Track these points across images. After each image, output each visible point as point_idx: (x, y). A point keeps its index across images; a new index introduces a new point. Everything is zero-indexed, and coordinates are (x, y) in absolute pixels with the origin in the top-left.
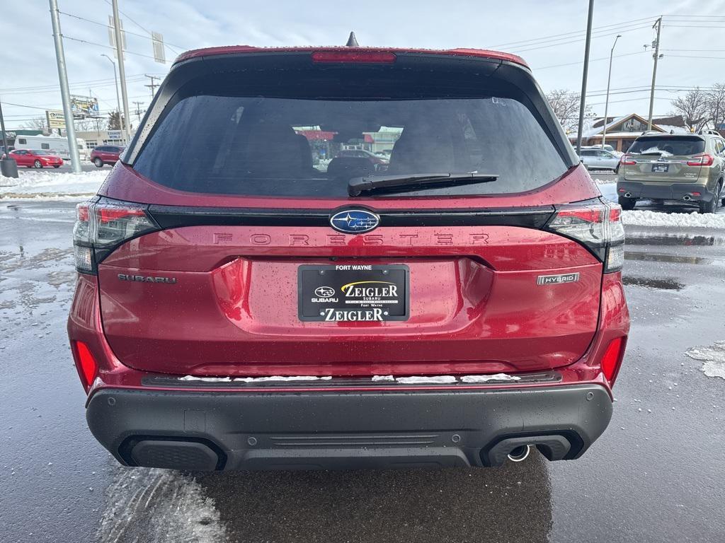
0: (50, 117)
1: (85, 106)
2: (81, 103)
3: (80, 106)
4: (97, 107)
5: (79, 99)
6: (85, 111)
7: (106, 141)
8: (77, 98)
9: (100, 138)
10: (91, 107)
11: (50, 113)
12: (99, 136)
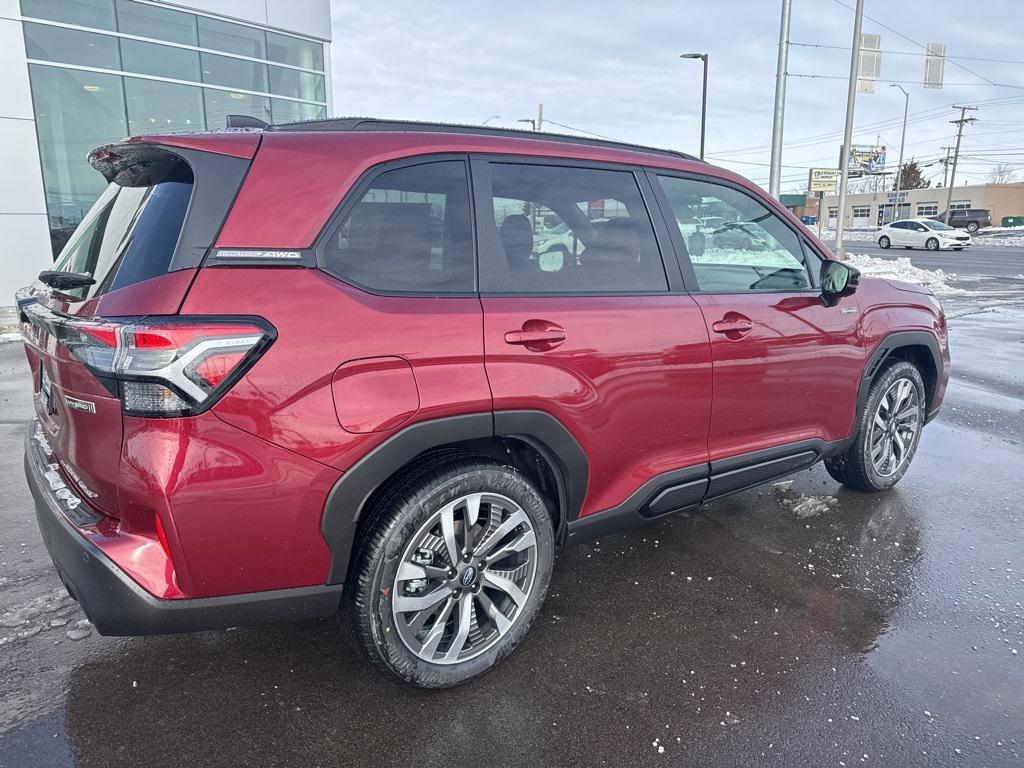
0: (813, 176)
1: (867, 159)
2: (862, 154)
3: (860, 160)
4: (884, 159)
5: (860, 149)
6: (865, 166)
7: (882, 206)
8: (857, 149)
9: (876, 202)
10: (875, 159)
11: (814, 171)
12: (875, 199)
